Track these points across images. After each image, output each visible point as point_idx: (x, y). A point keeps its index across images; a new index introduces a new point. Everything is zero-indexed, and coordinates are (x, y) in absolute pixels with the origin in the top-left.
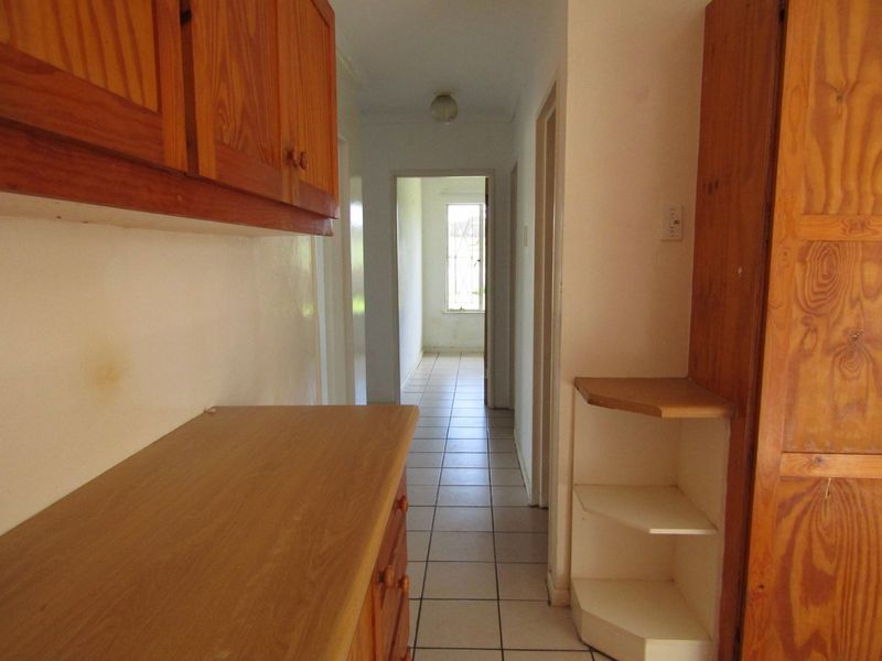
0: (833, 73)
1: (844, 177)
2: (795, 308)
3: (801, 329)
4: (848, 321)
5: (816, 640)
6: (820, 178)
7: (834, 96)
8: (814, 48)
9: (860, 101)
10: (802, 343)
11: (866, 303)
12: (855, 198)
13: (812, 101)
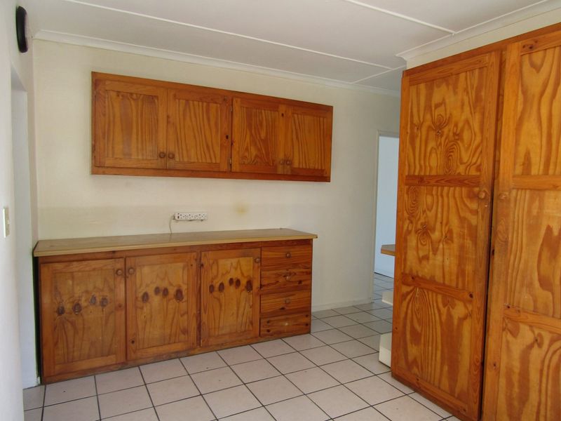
0: (416, 120)
1: (420, 160)
2: (405, 212)
3: (408, 221)
4: (422, 220)
5: (415, 361)
6: (412, 161)
7: (416, 128)
8: (410, 111)
9: (424, 130)
10: (408, 227)
11: (428, 212)
12: (423, 168)
13: (409, 131)
